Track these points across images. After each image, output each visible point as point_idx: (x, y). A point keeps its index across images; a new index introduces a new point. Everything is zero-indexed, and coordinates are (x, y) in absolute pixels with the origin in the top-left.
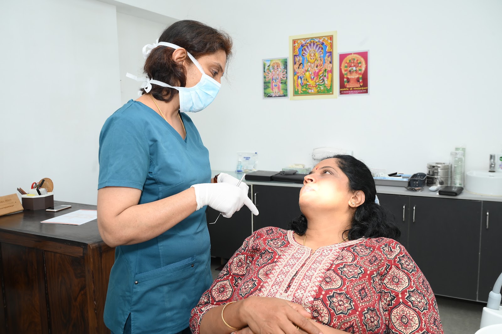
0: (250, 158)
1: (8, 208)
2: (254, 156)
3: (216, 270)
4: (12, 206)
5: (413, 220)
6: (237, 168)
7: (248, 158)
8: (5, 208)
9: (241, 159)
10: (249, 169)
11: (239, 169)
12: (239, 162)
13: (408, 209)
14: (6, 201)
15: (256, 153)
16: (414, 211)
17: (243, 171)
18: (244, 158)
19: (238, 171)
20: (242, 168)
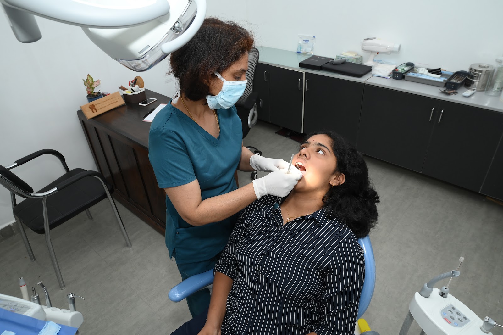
0: (308, 41)
1: (114, 104)
2: (312, 39)
3: (276, 133)
4: (117, 102)
5: (439, 121)
6: (298, 49)
7: (307, 41)
8: (112, 104)
9: (301, 42)
10: (307, 51)
11: (299, 51)
12: (299, 44)
13: (437, 111)
14: (111, 98)
15: (314, 37)
16: (441, 115)
17: (302, 53)
18: (304, 40)
19: (298, 52)
20: (301, 50)
